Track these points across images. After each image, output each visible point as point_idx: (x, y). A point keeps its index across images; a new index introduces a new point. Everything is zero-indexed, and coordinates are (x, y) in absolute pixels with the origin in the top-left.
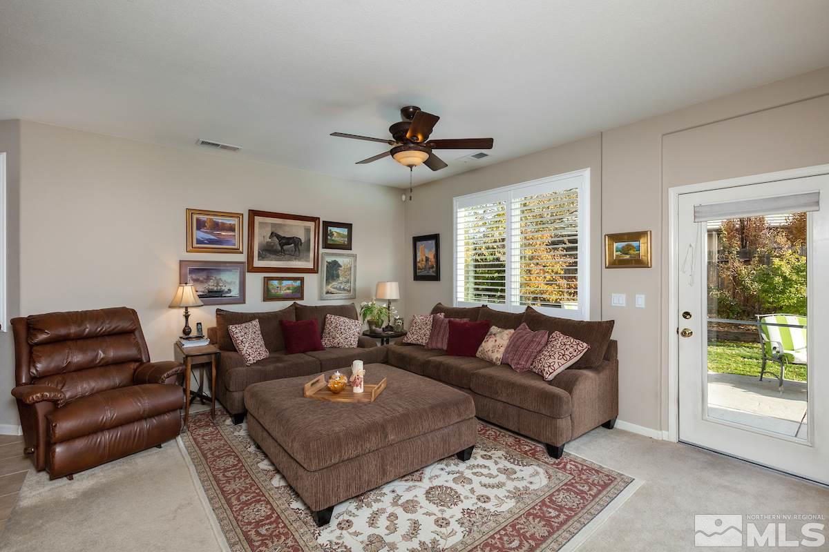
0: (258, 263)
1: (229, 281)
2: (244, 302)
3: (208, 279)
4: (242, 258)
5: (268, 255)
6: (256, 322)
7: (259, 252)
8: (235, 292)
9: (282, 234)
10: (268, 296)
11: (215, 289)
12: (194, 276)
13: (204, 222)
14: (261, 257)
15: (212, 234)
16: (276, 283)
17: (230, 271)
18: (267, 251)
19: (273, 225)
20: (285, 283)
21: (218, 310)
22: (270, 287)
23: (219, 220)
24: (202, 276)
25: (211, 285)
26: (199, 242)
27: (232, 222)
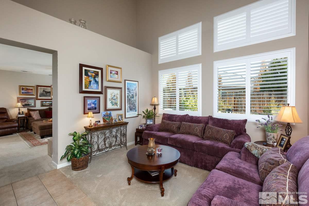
0: (39, 98)
1: (31, 102)
2: (35, 107)
3: (25, 101)
4: (35, 97)
5: (42, 96)
6: (38, 111)
7: (40, 95)
8: (33, 104)
9: (46, 91)
10: (42, 105)
11: (27, 104)
12: (21, 101)
13: (24, 88)
14: (40, 96)
15: (26, 91)
16: (44, 102)
17: (31, 99)
18: (42, 95)
19: (43, 89)
20: (47, 102)
21: (28, 109)
22: (43, 103)
23: (28, 88)
24: (23, 101)
25: (26, 103)
26: (22, 93)
27: (32, 88)
